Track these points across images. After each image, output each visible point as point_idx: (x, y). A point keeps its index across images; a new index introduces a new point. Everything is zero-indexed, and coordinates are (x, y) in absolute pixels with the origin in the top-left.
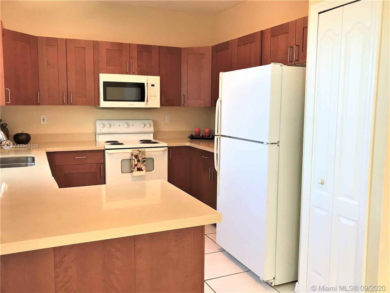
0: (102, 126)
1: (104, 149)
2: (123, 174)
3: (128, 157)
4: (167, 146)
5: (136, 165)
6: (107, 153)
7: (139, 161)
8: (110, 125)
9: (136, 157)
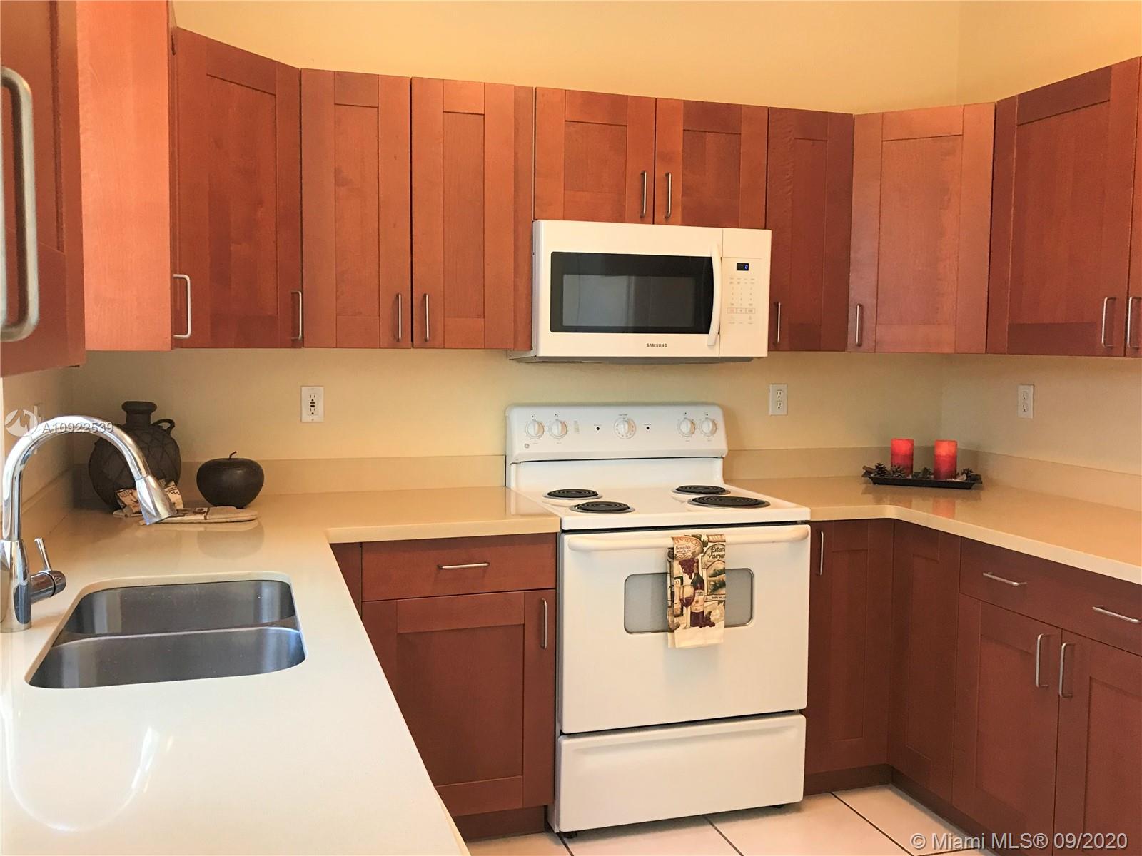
0: (533, 430)
1: (558, 530)
2: (631, 635)
3: (656, 564)
4: (808, 518)
5: (687, 602)
6: (572, 548)
7: (698, 584)
8: (564, 425)
9: (689, 565)
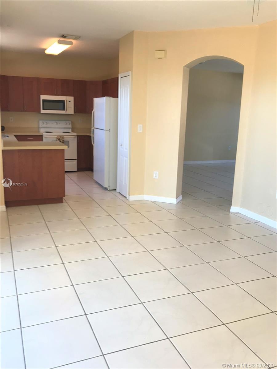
0: (42, 123)
1: (43, 135)
3: (55, 139)
4: (76, 135)
8: (47, 123)
